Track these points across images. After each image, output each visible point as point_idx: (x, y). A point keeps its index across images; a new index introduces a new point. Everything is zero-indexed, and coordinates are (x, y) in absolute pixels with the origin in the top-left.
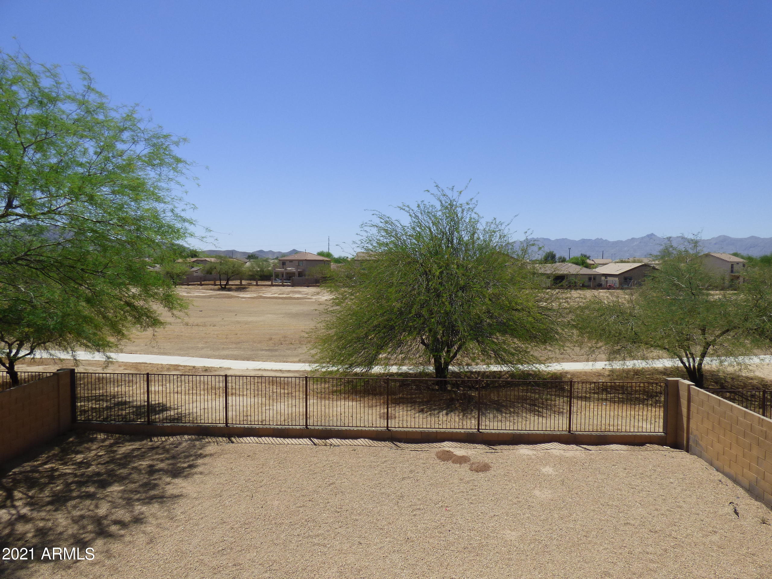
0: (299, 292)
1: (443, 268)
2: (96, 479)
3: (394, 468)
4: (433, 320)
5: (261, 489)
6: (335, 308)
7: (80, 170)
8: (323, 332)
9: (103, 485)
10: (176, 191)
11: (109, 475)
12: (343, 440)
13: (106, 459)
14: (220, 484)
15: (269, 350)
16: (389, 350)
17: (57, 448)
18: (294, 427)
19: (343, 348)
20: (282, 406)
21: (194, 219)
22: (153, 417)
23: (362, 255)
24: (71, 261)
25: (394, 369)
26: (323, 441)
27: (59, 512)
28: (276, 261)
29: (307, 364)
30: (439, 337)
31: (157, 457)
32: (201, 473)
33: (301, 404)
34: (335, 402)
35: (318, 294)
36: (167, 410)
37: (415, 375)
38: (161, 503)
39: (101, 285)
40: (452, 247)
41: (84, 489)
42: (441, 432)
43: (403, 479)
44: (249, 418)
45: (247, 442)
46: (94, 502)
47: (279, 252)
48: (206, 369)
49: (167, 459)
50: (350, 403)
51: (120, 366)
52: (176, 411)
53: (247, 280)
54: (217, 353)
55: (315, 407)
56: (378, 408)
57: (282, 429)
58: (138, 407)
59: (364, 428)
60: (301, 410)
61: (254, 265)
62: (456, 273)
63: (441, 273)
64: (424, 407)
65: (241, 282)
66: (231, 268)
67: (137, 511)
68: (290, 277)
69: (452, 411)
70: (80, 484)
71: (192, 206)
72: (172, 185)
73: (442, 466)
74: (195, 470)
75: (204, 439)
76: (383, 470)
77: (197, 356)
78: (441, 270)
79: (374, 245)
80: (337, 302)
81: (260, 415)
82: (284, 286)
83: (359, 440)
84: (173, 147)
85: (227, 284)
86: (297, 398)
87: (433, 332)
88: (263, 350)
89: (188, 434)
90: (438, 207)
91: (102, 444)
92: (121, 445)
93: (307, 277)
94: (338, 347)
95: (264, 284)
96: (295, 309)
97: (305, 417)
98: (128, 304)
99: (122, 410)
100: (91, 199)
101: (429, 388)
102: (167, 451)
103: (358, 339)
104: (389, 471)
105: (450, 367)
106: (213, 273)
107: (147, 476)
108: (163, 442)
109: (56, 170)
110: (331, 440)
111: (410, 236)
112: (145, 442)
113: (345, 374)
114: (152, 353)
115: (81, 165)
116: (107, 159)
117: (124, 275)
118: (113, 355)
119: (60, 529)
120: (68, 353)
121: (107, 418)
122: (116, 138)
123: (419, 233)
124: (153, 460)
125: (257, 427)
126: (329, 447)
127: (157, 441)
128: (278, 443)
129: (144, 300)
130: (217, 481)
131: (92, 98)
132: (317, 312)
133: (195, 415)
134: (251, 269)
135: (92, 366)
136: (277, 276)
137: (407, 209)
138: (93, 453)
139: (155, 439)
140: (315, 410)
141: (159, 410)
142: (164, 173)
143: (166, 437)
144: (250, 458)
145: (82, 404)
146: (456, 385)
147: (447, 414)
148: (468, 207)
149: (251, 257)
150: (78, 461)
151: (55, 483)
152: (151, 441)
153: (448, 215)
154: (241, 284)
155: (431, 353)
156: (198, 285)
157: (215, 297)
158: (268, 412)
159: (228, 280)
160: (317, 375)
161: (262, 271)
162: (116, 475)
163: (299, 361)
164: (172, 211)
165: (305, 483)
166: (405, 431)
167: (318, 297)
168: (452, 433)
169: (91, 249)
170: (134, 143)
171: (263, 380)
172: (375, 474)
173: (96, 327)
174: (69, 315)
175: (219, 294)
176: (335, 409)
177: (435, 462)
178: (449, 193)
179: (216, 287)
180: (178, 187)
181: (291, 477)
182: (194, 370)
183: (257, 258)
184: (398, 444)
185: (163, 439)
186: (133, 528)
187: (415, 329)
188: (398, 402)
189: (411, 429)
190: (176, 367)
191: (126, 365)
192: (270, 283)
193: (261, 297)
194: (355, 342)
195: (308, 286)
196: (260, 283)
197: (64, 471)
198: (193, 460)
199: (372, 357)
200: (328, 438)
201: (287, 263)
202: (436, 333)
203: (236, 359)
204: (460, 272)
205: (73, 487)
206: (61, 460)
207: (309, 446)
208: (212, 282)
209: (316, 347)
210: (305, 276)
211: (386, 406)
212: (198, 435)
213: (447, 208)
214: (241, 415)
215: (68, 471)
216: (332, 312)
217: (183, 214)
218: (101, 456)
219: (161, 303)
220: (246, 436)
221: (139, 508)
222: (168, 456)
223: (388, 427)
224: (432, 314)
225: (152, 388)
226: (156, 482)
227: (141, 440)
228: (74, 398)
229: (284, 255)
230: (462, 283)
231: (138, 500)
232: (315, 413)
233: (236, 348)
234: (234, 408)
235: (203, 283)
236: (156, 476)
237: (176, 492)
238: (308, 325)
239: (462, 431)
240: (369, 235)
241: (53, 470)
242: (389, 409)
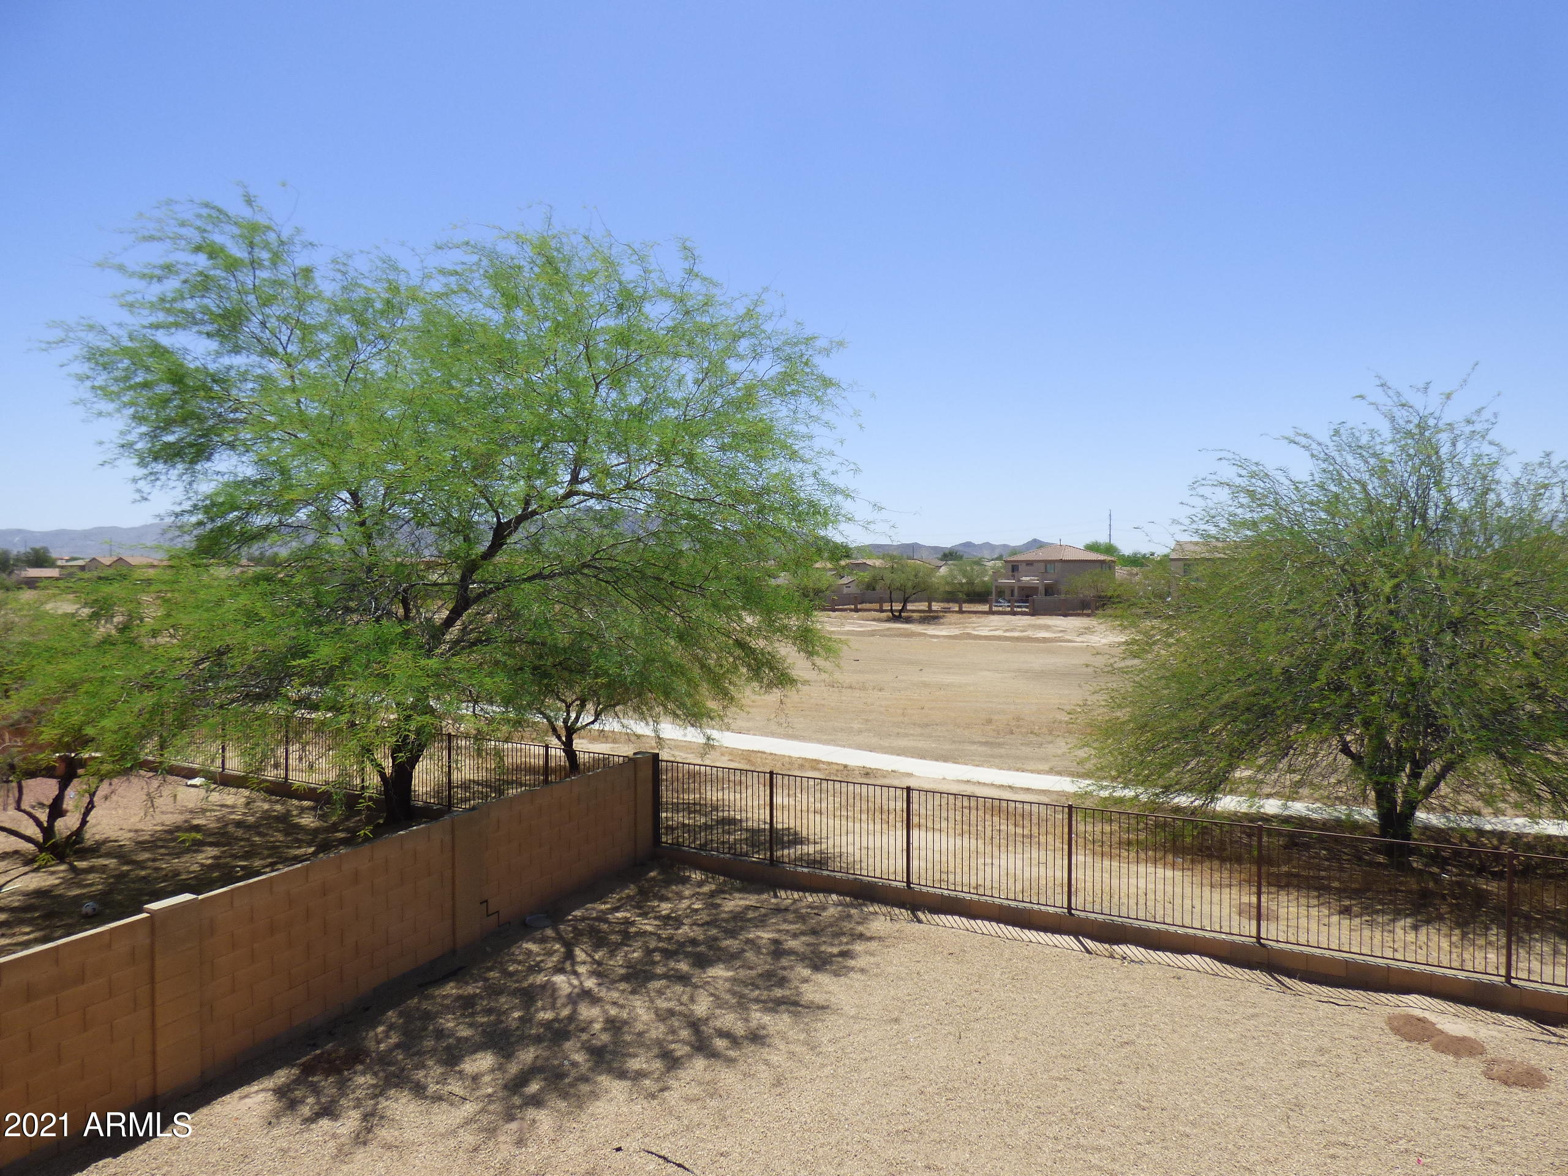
0: (1047, 628)
1: (1403, 577)
2: (690, 949)
3: (1276, 1034)
4: (1374, 699)
5: (977, 1026)
6: (1130, 662)
7: (672, 413)
8: (1101, 714)
9: (702, 962)
10: (823, 439)
11: (710, 948)
12: (1151, 952)
13: (704, 917)
14: (898, 999)
15: (986, 743)
16: (1261, 761)
17: (632, 886)
18: (1042, 908)
19: (1147, 750)
20: (1019, 863)
21: (852, 488)
22: (779, 853)
23: (1192, 548)
24: (656, 570)
25: (1272, 807)
26: (1107, 946)
27: (637, 997)
28: (999, 564)
29: (1069, 779)
30: (1390, 739)
31: (785, 926)
32: (862, 971)
33: (1058, 862)
34: (1133, 867)
35: (1088, 630)
36: (802, 843)
37: (1324, 824)
38: (796, 1014)
39: (699, 610)
40: (1425, 527)
41: (672, 964)
42: (1400, 971)
43: (1301, 1064)
44: (951, 877)
45: (948, 924)
46: (688, 989)
47: (1005, 546)
48: (867, 773)
49: (803, 933)
50: (1169, 873)
51: (722, 755)
52: (818, 847)
53: (942, 601)
54: (885, 743)
55: (1089, 872)
56: (1235, 890)
57: (1016, 909)
58: (755, 832)
59: (1200, 933)
60: (1058, 874)
61: (956, 573)
62: (1438, 589)
63: (1397, 586)
64: (1353, 902)
65: (930, 606)
66: (912, 578)
67: (755, 1022)
68: (1027, 596)
69: (1428, 922)
70: (668, 954)
71: (852, 466)
72: (816, 429)
73: (1401, 1050)
74: (852, 963)
75: (865, 905)
76: (1248, 1034)
77: (850, 746)
78: (1397, 580)
79: (1222, 525)
80: (1134, 650)
81: (973, 872)
82: (1014, 614)
83: (1188, 956)
84: (817, 360)
85: (903, 609)
86: (1050, 847)
87: (1374, 728)
88: (974, 743)
89: (839, 893)
90: (1385, 430)
91: (698, 890)
92: (727, 896)
93: (1063, 597)
94: (1137, 748)
95: (975, 609)
96: (1038, 661)
97: (1066, 889)
98: (741, 644)
99: (729, 833)
100: (690, 459)
101: (1360, 859)
102: (802, 918)
103: (1184, 733)
104: (1263, 1040)
105: (1421, 815)
106: (878, 588)
107: (769, 959)
108: (795, 901)
109: (638, 415)
110: (1123, 947)
111: (1312, 503)
112: (765, 896)
113: (1154, 807)
114: (773, 734)
115: (674, 404)
116: (714, 391)
117: (734, 591)
118: (715, 734)
119: (639, 1027)
120: (647, 724)
121: (706, 844)
122: (730, 352)
123: (1337, 496)
124: (780, 931)
125: (968, 897)
126: (1119, 962)
127: (786, 897)
128: (1010, 937)
129: (766, 638)
130: (892, 993)
131: (696, 287)
132: (1090, 670)
133: (851, 859)
134: (949, 579)
135: (680, 751)
136: (1000, 593)
137: (1303, 441)
138: (685, 903)
139: (782, 894)
140: (1089, 879)
141: (789, 841)
142: (802, 407)
143: (801, 894)
144: (952, 959)
145: (669, 815)
146: (1436, 858)
147: (1415, 928)
148: (1468, 429)
149: (949, 555)
150: (664, 913)
151: (630, 946)
152: (776, 896)
153: (1412, 451)
154: (930, 610)
155: (1369, 776)
156: (851, 610)
157: (882, 634)
158: (988, 869)
159: (905, 601)
160: (1088, 804)
161: (970, 583)
162: (720, 949)
163: (1051, 771)
164: (815, 474)
165: (1068, 1030)
166: (1302, 954)
167: (1087, 637)
168: (1432, 976)
169: (685, 547)
170: (754, 358)
171: (973, 803)
172: (1230, 1041)
173: (689, 681)
174: (653, 660)
175: (888, 629)
176: (1133, 881)
177: (1385, 1039)
178: (1417, 401)
179: (884, 615)
180: (825, 431)
181: (1037, 1012)
182: (845, 773)
183: (961, 557)
184: (1287, 980)
185: (796, 895)
186: (749, 1048)
187: (1327, 716)
188: (1285, 883)
189: (1318, 951)
190: (814, 764)
191: (733, 753)
192: (986, 608)
193: (969, 636)
194: (1176, 739)
195: (1065, 615)
196: (966, 607)
197: (643, 927)
198: (847, 943)
199: (1217, 775)
200: (1118, 942)
201: (1022, 568)
202: (1382, 730)
203: (923, 757)
204: (1449, 586)
205: (657, 957)
206: (640, 908)
207: (1074, 953)
208: (877, 606)
209: (1087, 745)
210: (1059, 593)
211: (1254, 889)
212: (856, 898)
213: (1409, 434)
214: (937, 868)
215: (649, 928)
216: (1124, 671)
217: (833, 480)
218: (697, 910)
219: (794, 644)
220: (945, 913)
221: (758, 1017)
222: (803, 928)
223: (1259, 938)
224: (1372, 684)
225: (778, 800)
226: (785, 973)
227: (760, 892)
228: (657, 805)
229: (1015, 551)
230: (1456, 611)
231: (757, 1001)
232: (1089, 885)
233: (922, 735)
234: (923, 853)
235: (859, 606)
236: (784, 962)
237: (818, 998)
238: (1071, 695)
239: (1461, 975)
240: (1211, 504)
241: (627, 922)
242: (1264, 898)
